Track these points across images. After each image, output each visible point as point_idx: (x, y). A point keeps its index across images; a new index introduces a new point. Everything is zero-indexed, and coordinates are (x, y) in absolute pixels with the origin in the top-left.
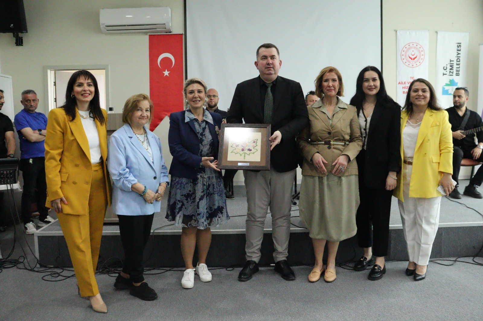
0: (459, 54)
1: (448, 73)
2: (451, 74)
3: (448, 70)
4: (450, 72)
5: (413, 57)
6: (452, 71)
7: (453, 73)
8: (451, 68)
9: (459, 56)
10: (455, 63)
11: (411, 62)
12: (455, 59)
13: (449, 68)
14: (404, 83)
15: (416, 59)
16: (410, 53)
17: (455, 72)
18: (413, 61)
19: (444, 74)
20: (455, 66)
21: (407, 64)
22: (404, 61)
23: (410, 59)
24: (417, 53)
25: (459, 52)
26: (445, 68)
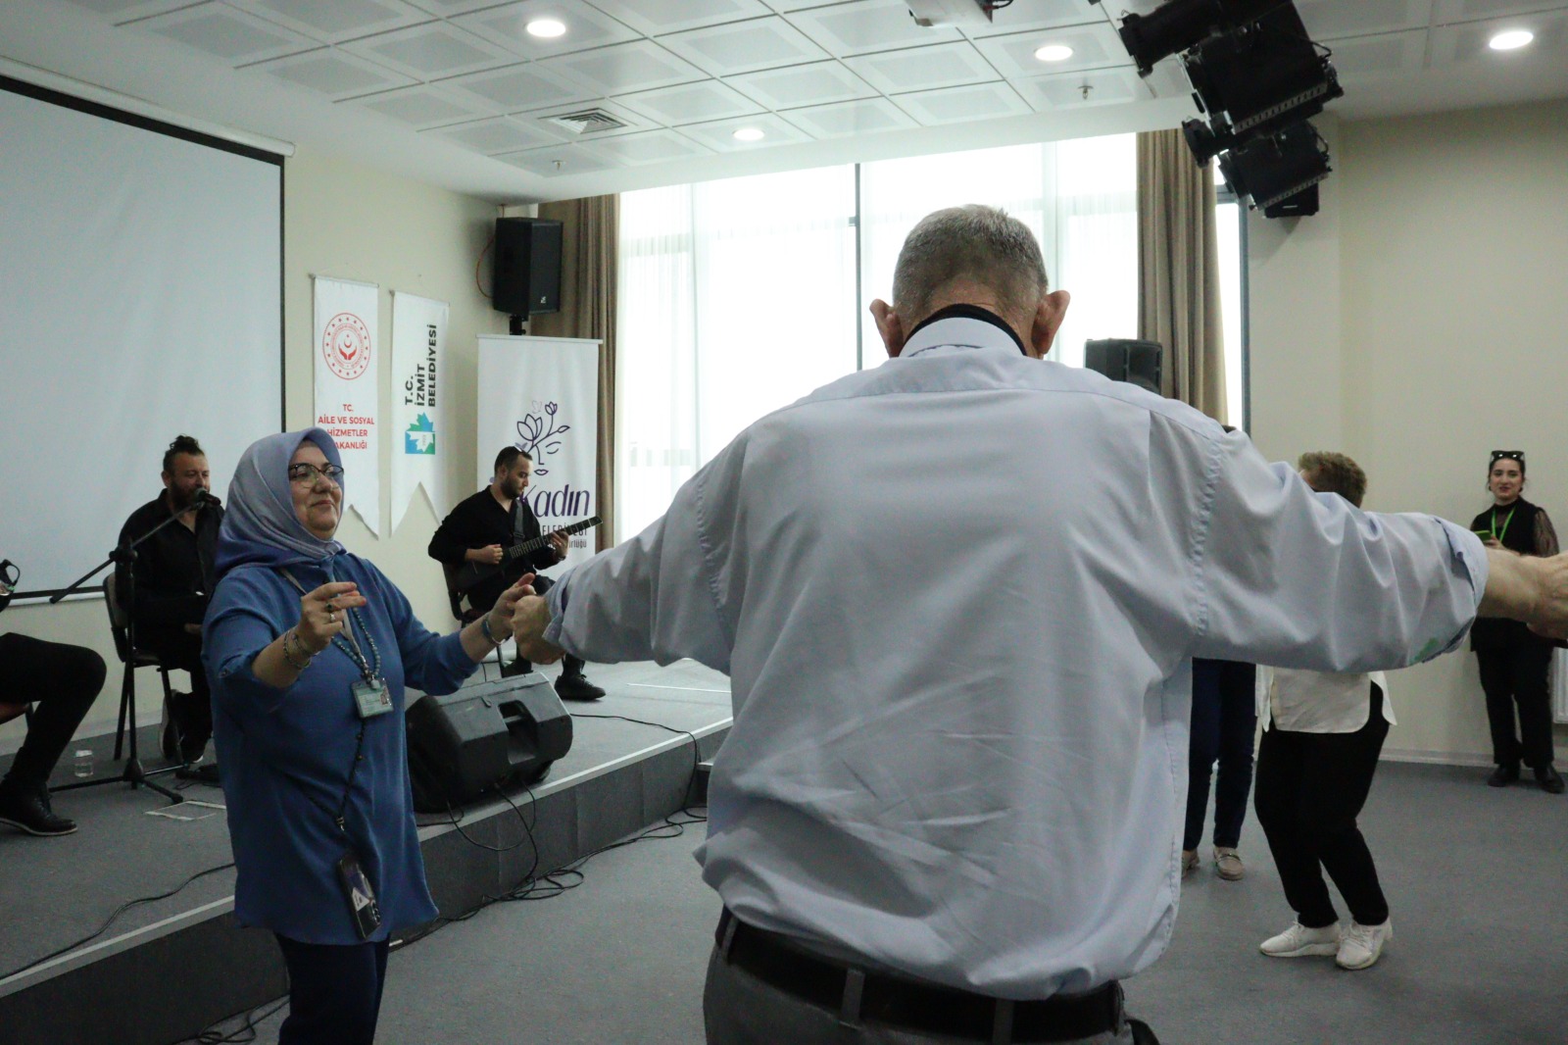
0: (433, 352)
1: (414, 398)
2: (420, 401)
3: (415, 391)
4: (419, 395)
5: (348, 352)
6: (421, 393)
7: (423, 399)
8: (419, 385)
9: (432, 356)
10: (426, 372)
11: (345, 366)
12: (426, 364)
13: (416, 385)
14: (330, 420)
15: (353, 358)
16: (341, 339)
17: (427, 397)
18: (348, 361)
19: (407, 401)
20: (427, 382)
21: (336, 368)
22: (331, 360)
23: (342, 357)
24: (356, 343)
25: (432, 347)
26: (409, 386)
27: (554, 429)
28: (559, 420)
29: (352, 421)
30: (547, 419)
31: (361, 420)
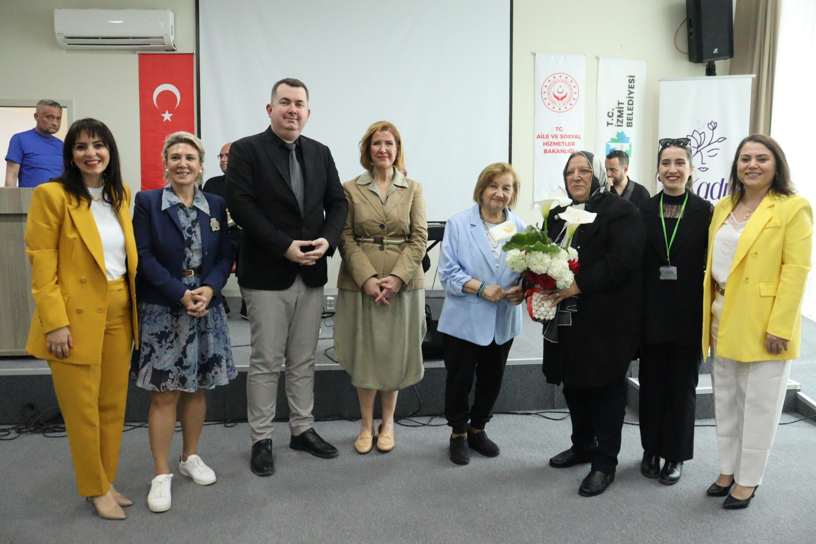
0: (631, 93)
1: (615, 122)
2: (619, 123)
3: (615, 117)
4: (618, 120)
5: (560, 96)
6: (620, 119)
7: (622, 122)
8: (619, 114)
9: (631, 95)
10: (625, 106)
11: (558, 104)
12: (625, 101)
13: (616, 114)
14: (545, 136)
15: (564, 100)
16: (555, 89)
17: (625, 121)
18: (560, 101)
19: (608, 124)
20: (626, 112)
21: (551, 106)
22: (547, 102)
23: (556, 100)
24: (566, 90)
25: (631, 90)
26: (610, 114)
27: (715, 139)
28: (718, 134)
29: (562, 137)
30: (709, 133)
31: (569, 136)
